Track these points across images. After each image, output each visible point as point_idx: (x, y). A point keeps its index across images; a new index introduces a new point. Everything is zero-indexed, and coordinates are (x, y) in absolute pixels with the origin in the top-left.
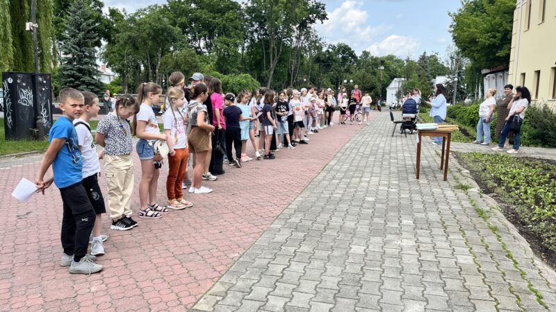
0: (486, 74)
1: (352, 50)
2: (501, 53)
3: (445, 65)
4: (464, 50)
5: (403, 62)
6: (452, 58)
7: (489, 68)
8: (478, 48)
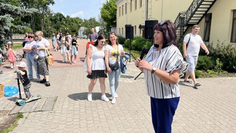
0: (111, 27)
1: (63, 15)
2: (114, 22)
3: (98, 22)
4: (105, 20)
5: (82, 20)
6: (100, 20)
7: (112, 25)
8: (108, 20)
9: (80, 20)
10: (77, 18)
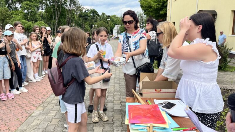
1: (97, 12)
2: (162, 13)
4: (145, 11)
5: (119, 18)
8: (152, 10)
9: (117, 17)
10: (114, 16)
